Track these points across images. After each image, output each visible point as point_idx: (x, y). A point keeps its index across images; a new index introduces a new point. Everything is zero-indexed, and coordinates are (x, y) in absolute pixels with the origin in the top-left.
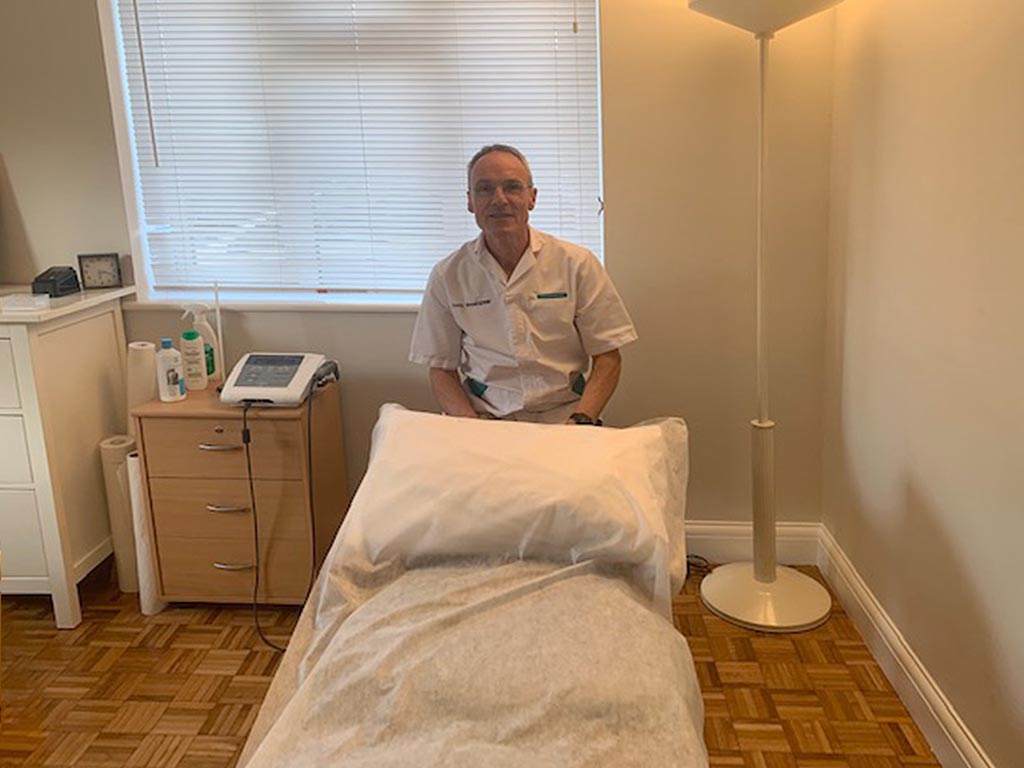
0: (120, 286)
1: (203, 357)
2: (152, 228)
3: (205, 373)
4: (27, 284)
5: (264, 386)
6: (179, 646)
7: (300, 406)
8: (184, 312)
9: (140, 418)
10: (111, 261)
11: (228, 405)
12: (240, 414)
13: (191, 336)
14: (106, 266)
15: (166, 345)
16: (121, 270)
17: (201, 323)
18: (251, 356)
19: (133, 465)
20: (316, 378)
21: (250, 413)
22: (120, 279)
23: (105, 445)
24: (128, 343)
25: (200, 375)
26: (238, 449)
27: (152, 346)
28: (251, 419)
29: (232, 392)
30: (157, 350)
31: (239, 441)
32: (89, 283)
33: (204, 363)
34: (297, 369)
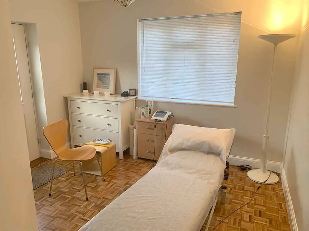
0: (135, 95)
1: (149, 110)
2: (142, 84)
3: (149, 113)
4: (120, 94)
5: (160, 117)
6: (140, 165)
7: (166, 122)
8: (146, 101)
9: (137, 121)
10: (134, 90)
11: (152, 120)
12: (154, 122)
13: (147, 106)
14: (133, 91)
15: (143, 108)
16: (136, 92)
17: (149, 104)
18: (158, 111)
19: (135, 130)
20: (169, 116)
21: (156, 122)
22: (136, 94)
23: (130, 126)
24: (136, 106)
25: (148, 114)
26: (153, 129)
27: (140, 108)
28: (156, 123)
29: (154, 118)
30: (141, 108)
31: (154, 128)
32: (130, 95)
33: (149, 112)
34: (165, 115)
